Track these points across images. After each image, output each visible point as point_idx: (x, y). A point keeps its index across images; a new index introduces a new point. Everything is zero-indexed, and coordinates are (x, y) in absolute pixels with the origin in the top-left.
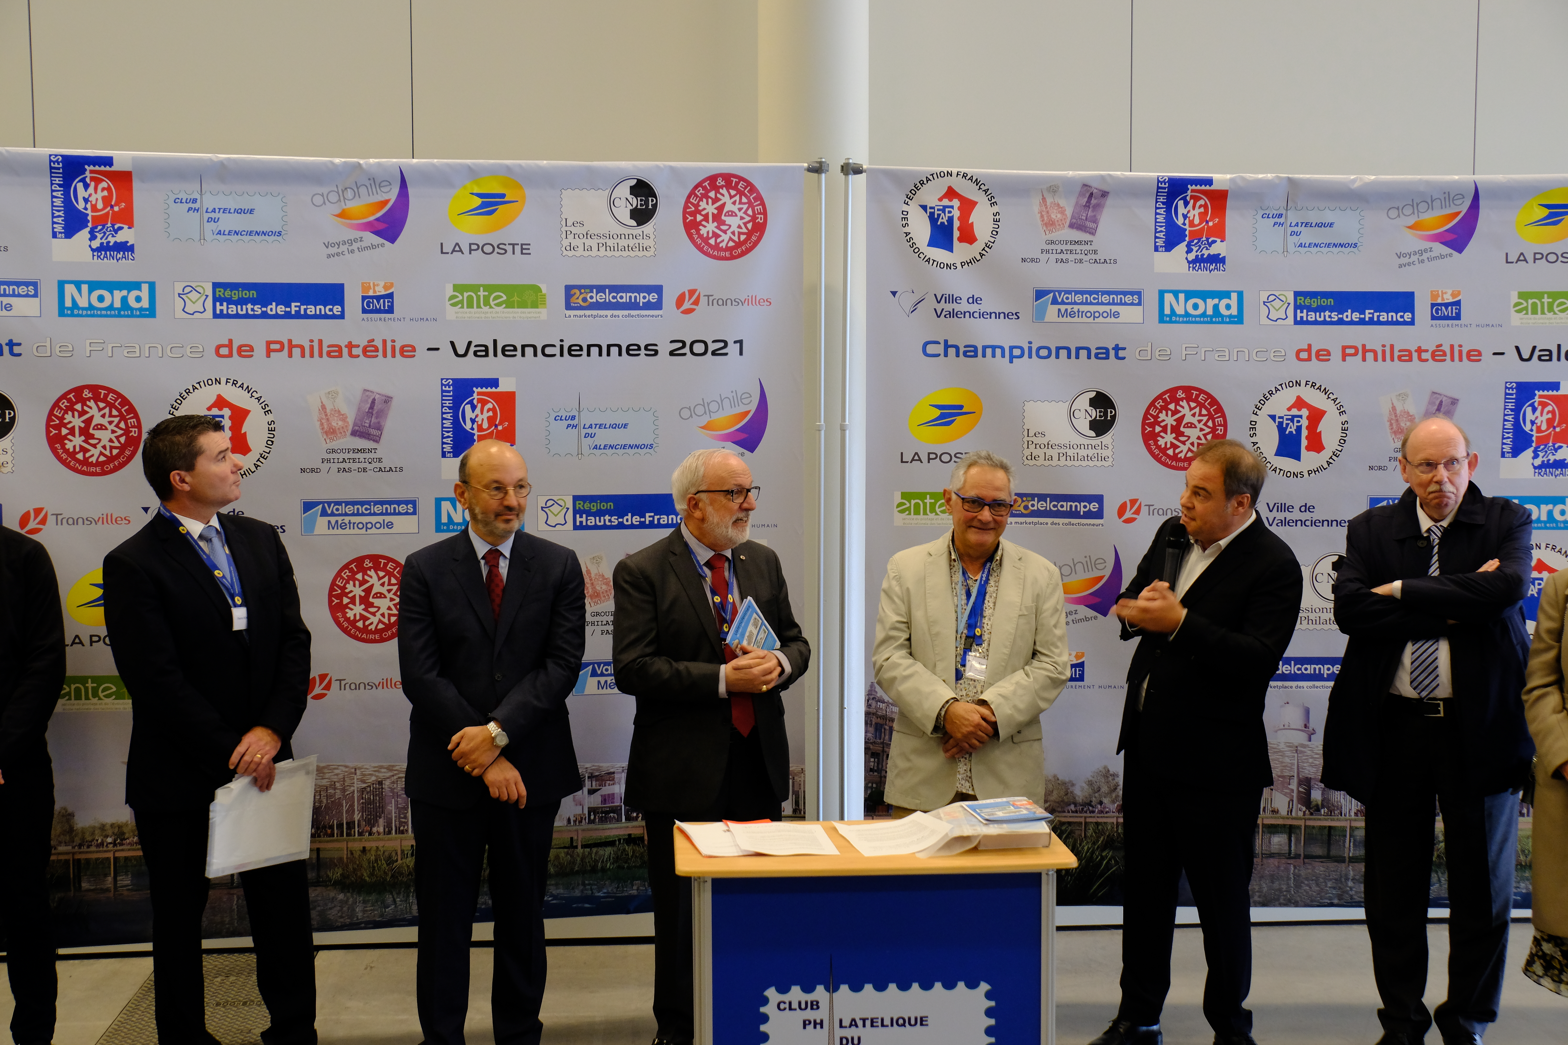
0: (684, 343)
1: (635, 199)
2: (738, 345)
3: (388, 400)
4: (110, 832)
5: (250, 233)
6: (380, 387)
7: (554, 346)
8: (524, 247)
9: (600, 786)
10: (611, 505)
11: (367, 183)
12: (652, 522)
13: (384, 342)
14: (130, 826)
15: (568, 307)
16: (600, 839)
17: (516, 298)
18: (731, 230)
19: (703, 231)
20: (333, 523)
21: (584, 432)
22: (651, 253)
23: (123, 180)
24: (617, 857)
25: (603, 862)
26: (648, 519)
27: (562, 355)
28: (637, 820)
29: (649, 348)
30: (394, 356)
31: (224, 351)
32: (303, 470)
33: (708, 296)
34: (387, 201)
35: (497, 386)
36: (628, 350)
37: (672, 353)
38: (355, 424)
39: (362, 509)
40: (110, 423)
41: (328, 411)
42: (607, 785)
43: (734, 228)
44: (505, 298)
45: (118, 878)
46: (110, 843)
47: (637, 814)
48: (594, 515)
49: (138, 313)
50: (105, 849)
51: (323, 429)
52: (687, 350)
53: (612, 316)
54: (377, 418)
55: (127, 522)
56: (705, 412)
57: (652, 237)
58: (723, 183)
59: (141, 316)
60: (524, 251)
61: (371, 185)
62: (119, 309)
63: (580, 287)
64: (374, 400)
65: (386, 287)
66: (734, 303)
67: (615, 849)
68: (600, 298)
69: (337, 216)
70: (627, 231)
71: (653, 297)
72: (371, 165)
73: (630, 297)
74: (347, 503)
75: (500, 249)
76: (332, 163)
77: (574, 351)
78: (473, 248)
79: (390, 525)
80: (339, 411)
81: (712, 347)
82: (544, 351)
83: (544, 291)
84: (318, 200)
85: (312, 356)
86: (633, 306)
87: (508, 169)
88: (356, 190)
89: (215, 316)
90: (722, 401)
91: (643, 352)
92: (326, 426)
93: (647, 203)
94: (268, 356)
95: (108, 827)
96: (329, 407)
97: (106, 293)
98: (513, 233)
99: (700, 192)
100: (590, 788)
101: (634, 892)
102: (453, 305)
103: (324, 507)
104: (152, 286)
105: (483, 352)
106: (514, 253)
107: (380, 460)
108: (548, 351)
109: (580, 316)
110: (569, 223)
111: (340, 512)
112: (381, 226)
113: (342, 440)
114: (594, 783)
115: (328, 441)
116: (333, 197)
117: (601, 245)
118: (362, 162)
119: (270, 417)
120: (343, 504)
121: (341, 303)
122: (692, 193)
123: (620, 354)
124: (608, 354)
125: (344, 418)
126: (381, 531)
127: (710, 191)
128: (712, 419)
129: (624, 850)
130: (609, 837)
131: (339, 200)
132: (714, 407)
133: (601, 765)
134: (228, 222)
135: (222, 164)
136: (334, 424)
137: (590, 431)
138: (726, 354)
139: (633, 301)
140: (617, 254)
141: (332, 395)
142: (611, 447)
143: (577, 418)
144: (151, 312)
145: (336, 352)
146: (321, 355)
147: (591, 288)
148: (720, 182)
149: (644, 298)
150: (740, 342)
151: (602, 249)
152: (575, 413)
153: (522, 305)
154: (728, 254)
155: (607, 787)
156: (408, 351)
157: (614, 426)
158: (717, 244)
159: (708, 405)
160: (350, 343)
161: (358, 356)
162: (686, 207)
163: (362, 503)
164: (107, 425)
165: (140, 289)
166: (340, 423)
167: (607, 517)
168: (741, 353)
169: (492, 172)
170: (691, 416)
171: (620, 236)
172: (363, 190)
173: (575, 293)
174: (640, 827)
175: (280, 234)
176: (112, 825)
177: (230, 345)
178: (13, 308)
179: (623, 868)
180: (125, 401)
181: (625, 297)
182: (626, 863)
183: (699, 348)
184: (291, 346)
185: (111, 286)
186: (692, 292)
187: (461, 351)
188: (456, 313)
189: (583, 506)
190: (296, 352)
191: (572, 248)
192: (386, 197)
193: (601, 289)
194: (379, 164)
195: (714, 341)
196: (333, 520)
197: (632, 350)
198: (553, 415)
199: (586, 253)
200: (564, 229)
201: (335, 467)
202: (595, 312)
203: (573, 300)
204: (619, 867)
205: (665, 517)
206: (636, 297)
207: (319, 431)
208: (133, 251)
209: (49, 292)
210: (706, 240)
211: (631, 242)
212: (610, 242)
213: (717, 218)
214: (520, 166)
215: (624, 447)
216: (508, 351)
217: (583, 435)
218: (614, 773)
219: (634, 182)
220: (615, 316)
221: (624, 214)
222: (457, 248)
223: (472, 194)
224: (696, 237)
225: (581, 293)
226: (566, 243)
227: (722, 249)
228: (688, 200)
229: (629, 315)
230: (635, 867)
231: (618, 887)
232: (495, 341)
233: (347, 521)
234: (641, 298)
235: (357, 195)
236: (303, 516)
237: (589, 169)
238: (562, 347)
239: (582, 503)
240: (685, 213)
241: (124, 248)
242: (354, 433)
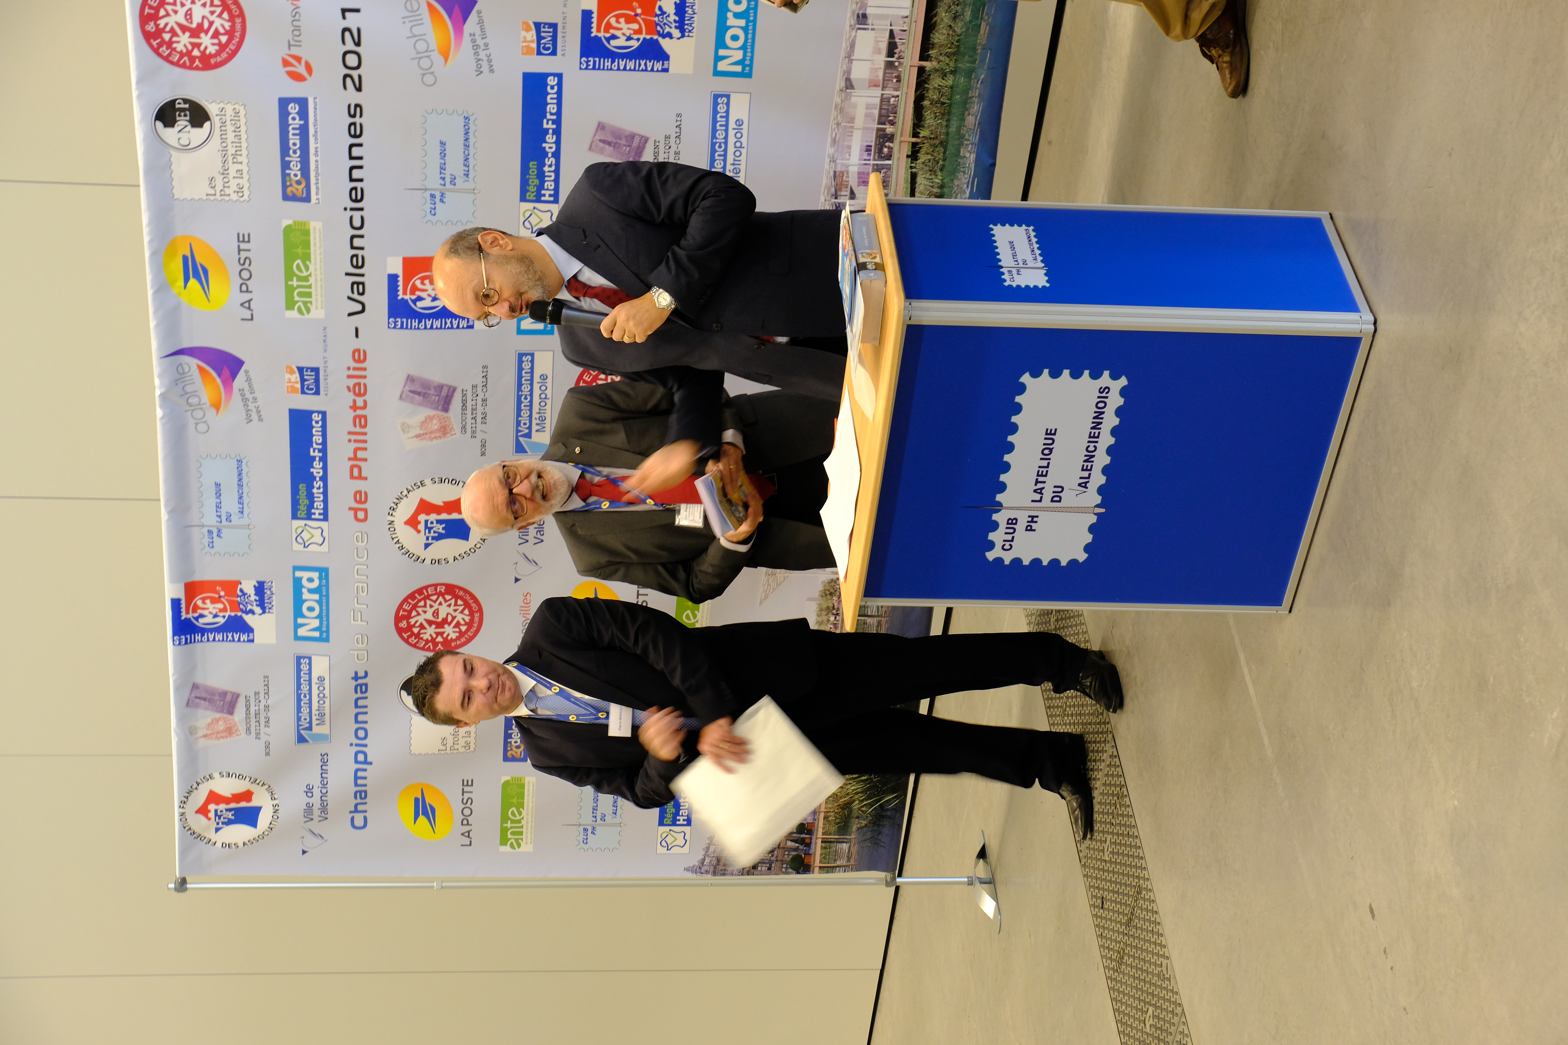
0: (345, 76)
1: (179, 123)
2: (347, 14)
3: (410, 379)
4: (825, 618)
5: (240, 486)
6: (398, 384)
7: (351, 218)
8: (241, 239)
9: (847, 187)
10: (533, 165)
11: (181, 386)
12: (554, 122)
13: (349, 377)
14: (822, 602)
15: (308, 199)
16: (907, 188)
17: (299, 250)
18: (208, 15)
19: (212, 50)
20: (538, 427)
21: (448, 185)
22: (242, 108)
23: (192, 589)
24: (931, 171)
25: (932, 187)
26: (551, 126)
27: (362, 209)
28: (892, 148)
29: (352, 112)
30: (365, 369)
31: (361, 515)
32: (483, 454)
33: (290, 46)
34: (199, 367)
35: (396, 276)
36: (355, 136)
37: (359, 89)
38: (436, 409)
39: (526, 402)
40: (431, 606)
41: (422, 432)
42: (847, 180)
43: (206, 11)
44: (299, 261)
45: (869, 614)
46: (835, 618)
47: (886, 147)
48: (542, 181)
49: (324, 581)
50: (840, 622)
51: (440, 437)
52: (355, 74)
53: (316, 155)
54: (429, 389)
55: (528, 595)
56: (428, 57)
57: (221, 105)
58: (152, 24)
59: (327, 577)
60: (246, 239)
61: (182, 382)
62: (321, 596)
63: (284, 187)
64: (410, 391)
65: (292, 372)
66: (297, 17)
67: (920, 173)
68: (295, 170)
69: (218, 412)
70: (217, 133)
71: (293, 108)
72: (162, 384)
73: (294, 134)
74: (519, 415)
75: (245, 263)
76: (162, 418)
77: (357, 197)
78: (244, 288)
79: (544, 377)
80: (422, 422)
81: (350, 46)
82: (358, 229)
83: (290, 222)
84: (202, 427)
85: (365, 442)
86: (304, 131)
87: (153, 254)
88: (188, 395)
89: (326, 518)
90: (415, 36)
91: (357, 120)
92: (438, 435)
93: (183, 110)
94: (366, 479)
95: (820, 619)
96: (418, 431)
97: (305, 606)
98: (227, 248)
99: (164, 51)
100: (848, 197)
101: (973, 157)
102: (308, 311)
103: (522, 436)
104: (296, 568)
105: (359, 287)
106: (249, 250)
107: (474, 387)
108: (357, 223)
109: (317, 188)
110: (212, 192)
111: (527, 422)
112: (226, 372)
113: (453, 420)
114: (843, 193)
115: (453, 433)
116: (199, 414)
117: (235, 160)
118: (158, 393)
119: (428, 482)
120: (520, 419)
121: (308, 414)
122: (167, 59)
123: (360, 145)
124: (361, 158)
125: (429, 419)
126: (549, 385)
127: (163, 39)
128: (436, 48)
129: (924, 163)
130: (906, 179)
131: (201, 409)
132: (421, 46)
133: (824, 185)
134: (230, 503)
135: (171, 512)
136: (436, 427)
137: (448, 180)
138: (359, 30)
139: (298, 132)
140: (244, 145)
141: (405, 428)
142: (466, 160)
143: (433, 192)
144: (324, 573)
145: (361, 421)
146: (365, 434)
147: (284, 176)
148: (151, 27)
149: (294, 119)
150: (344, 11)
151: (240, 159)
152: (427, 195)
153: (307, 245)
154: (238, 21)
155: (850, 179)
156: (359, 356)
157: (443, 154)
158: (227, 33)
159: (418, 53)
160: (351, 407)
161: (365, 402)
162: (184, 66)
163: (519, 402)
164: (433, 609)
165: (301, 579)
166: (435, 422)
167: (546, 169)
168: (358, 11)
169: (160, 268)
170: (432, 73)
171: (223, 140)
172: (189, 389)
173: (292, 191)
174: (900, 145)
175: (239, 461)
176: (818, 615)
177: (356, 510)
178: (322, 675)
179: (944, 165)
180: (412, 596)
181: (294, 140)
182: (938, 163)
183: (352, 60)
184: (355, 458)
185: (298, 601)
186: (286, 63)
187: (359, 307)
188: (317, 308)
189: (533, 192)
190: (360, 454)
191: (240, 189)
192: (195, 369)
193: (285, 165)
194: (160, 376)
195: (344, 42)
196: (535, 428)
197: (355, 132)
198: (429, 217)
199: (246, 176)
200: (218, 197)
201: (480, 426)
202: (313, 174)
203: (299, 194)
204: (941, 170)
205: (548, 107)
206: (293, 129)
207: (443, 440)
208: (264, 582)
209: (304, 648)
210: (222, 47)
211: (230, 128)
212: (231, 150)
213: (196, 32)
214: (150, 242)
215: (467, 146)
216: (358, 263)
217: (452, 187)
218: (835, 172)
219: (159, 124)
220: (317, 152)
221: (197, 135)
222: (247, 305)
223: (185, 287)
224: (219, 59)
225: (291, 185)
226: (234, 197)
227: (233, 27)
228: (176, 64)
229: (315, 135)
230: (944, 153)
231: (964, 172)
232: (347, 274)
233: (538, 416)
234: (295, 123)
235: (194, 394)
236: (530, 453)
237: (147, 172)
238: (352, 209)
239: (528, 194)
240: (191, 68)
241: (260, 589)
242: (446, 410)
